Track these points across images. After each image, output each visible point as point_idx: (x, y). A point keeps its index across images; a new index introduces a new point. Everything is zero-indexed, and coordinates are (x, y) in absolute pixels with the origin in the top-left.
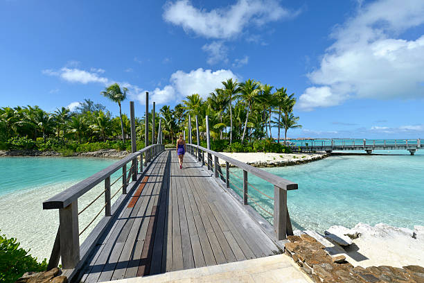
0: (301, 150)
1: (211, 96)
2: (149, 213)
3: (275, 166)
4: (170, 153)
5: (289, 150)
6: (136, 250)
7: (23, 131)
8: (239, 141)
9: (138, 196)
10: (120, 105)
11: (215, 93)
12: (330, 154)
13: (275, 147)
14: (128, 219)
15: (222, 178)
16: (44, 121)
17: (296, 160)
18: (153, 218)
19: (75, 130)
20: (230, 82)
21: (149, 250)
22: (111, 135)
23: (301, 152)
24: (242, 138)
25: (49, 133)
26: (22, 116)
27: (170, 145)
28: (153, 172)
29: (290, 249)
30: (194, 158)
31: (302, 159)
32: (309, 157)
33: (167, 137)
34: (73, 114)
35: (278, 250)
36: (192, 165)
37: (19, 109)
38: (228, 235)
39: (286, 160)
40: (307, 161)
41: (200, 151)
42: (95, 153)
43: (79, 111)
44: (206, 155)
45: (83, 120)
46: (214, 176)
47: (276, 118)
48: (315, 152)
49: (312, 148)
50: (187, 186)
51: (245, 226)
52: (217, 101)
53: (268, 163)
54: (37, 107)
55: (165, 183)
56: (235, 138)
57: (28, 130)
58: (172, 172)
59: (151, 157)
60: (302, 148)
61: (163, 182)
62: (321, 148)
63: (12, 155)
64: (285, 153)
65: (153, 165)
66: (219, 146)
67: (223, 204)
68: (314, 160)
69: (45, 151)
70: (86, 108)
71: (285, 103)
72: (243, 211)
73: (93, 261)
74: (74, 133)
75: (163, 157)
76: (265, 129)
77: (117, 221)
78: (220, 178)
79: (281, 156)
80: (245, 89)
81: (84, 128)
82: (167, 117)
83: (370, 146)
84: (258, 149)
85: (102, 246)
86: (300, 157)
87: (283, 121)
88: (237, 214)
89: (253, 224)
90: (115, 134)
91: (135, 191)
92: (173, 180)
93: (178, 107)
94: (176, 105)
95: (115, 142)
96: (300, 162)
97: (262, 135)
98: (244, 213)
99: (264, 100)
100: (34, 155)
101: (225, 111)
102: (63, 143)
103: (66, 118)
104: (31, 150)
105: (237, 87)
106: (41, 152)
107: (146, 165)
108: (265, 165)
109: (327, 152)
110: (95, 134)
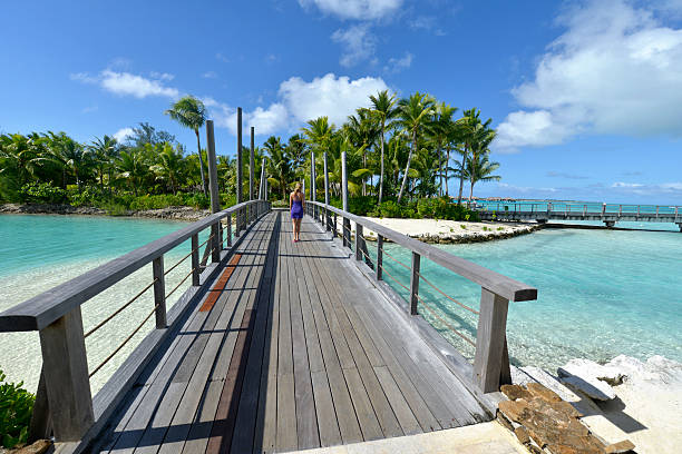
0: (496, 217)
1: (350, 122)
2: (236, 324)
3: (453, 242)
4: (280, 215)
5: (476, 217)
6: (207, 400)
7: (44, 173)
8: (394, 199)
9: (220, 289)
10: (197, 133)
11: (357, 116)
12: (543, 225)
13: (453, 211)
14: (198, 334)
15: (368, 262)
16: (76, 157)
17: (489, 233)
18: (244, 333)
19: (127, 174)
20: (383, 97)
21: (232, 403)
22: (185, 183)
23: (496, 220)
24: (400, 195)
25: (86, 178)
26: (41, 148)
27: (280, 202)
28: (249, 248)
29: (511, 416)
30: (318, 225)
31: (498, 233)
32: (509, 230)
33: (275, 190)
34: (123, 148)
35: (482, 413)
36: (315, 237)
37: (35, 136)
38: (383, 374)
39: (470, 233)
40: (505, 236)
41: (329, 213)
42: (160, 211)
43: (133, 143)
44: (340, 221)
45: (138, 158)
46: (354, 257)
47: (457, 163)
48: (519, 222)
49: (515, 214)
50: (307, 274)
51: (414, 357)
52: (359, 130)
53: (442, 236)
54: (63, 134)
55: (269, 268)
56: (388, 194)
57: (52, 172)
58: (282, 249)
59: (246, 220)
60: (497, 214)
61: (265, 265)
62: (531, 215)
63: (30, 212)
64: (470, 221)
65: (250, 236)
66: (361, 206)
67: (372, 312)
68: (516, 234)
69: (81, 206)
70: (142, 137)
71: (475, 137)
72: (408, 327)
73: (123, 422)
74: (125, 179)
75: (267, 222)
76: (438, 180)
77: (178, 337)
78: (363, 262)
79: (463, 227)
80: (408, 109)
81: (141, 170)
82: (275, 157)
83: (613, 215)
84: (424, 213)
85: (145, 389)
86: (494, 229)
87: (469, 167)
88: (397, 331)
89: (428, 353)
90: (190, 182)
91: (216, 281)
92: (282, 261)
93: (294, 139)
94: (290, 137)
95: (192, 196)
96: (495, 238)
97: (432, 191)
98: (411, 329)
99: (439, 131)
100: (64, 213)
101: (372, 149)
102: (108, 195)
103: (111, 153)
104: (58, 205)
105: (395, 107)
106: (76, 208)
107: (237, 235)
108: (435, 240)
109: (539, 221)
110: (159, 181)
